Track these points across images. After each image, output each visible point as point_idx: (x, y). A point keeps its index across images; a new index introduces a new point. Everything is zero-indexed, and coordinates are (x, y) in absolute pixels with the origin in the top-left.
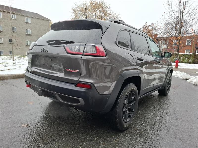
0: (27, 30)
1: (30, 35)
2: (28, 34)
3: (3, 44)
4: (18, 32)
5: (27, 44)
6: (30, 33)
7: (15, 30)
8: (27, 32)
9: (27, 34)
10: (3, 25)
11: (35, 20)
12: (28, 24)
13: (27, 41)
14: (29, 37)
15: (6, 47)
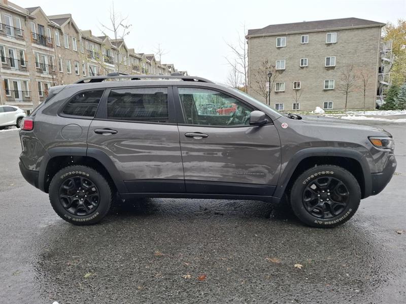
0: (328, 59)
1: (333, 68)
2: (330, 66)
3: (284, 92)
4: (310, 66)
5: (327, 87)
6: (333, 63)
7: (305, 64)
8: (328, 63)
9: (326, 67)
10: (286, 59)
11: (345, 35)
12: (330, 47)
13: (326, 81)
14: (330, 71)
15: (288, 98)
